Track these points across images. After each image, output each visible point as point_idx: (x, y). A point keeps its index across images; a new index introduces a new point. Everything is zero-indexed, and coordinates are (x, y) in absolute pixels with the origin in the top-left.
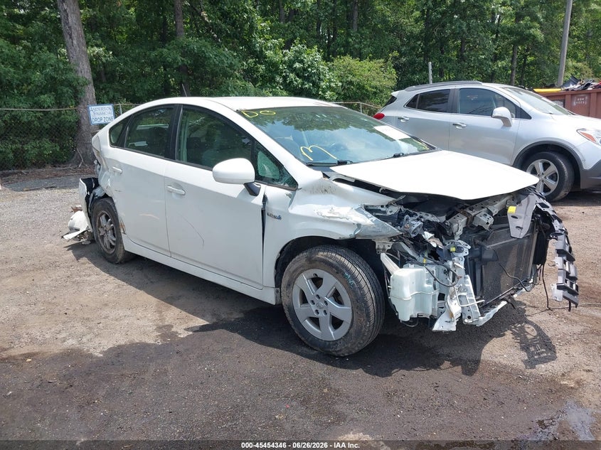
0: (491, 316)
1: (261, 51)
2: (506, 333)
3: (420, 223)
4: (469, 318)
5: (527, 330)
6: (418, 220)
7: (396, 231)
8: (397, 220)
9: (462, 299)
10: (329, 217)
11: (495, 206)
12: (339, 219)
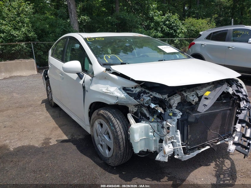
0: (195, 155)
1: (152, 17)
2: (211, 164)
3: (149, 98)
4: (178, 155)
5: (226, 164)
6: (149, 96)
7: (136, 102)
8: (137, 96)
9: (174, 143)
10: (105, 92)
11: (202, 90)
12: (109, 94)
